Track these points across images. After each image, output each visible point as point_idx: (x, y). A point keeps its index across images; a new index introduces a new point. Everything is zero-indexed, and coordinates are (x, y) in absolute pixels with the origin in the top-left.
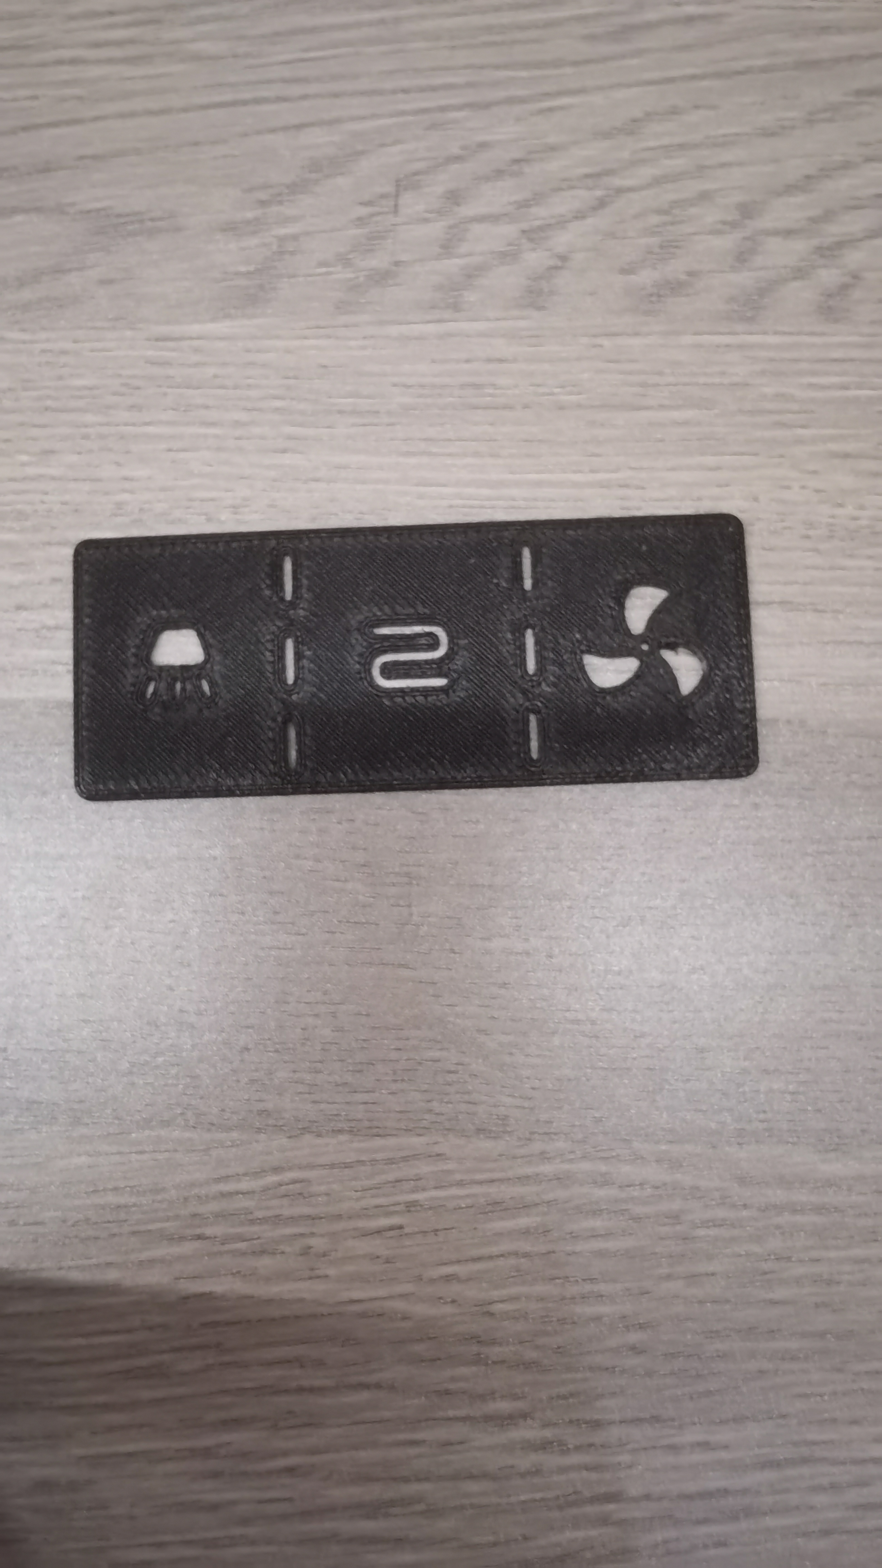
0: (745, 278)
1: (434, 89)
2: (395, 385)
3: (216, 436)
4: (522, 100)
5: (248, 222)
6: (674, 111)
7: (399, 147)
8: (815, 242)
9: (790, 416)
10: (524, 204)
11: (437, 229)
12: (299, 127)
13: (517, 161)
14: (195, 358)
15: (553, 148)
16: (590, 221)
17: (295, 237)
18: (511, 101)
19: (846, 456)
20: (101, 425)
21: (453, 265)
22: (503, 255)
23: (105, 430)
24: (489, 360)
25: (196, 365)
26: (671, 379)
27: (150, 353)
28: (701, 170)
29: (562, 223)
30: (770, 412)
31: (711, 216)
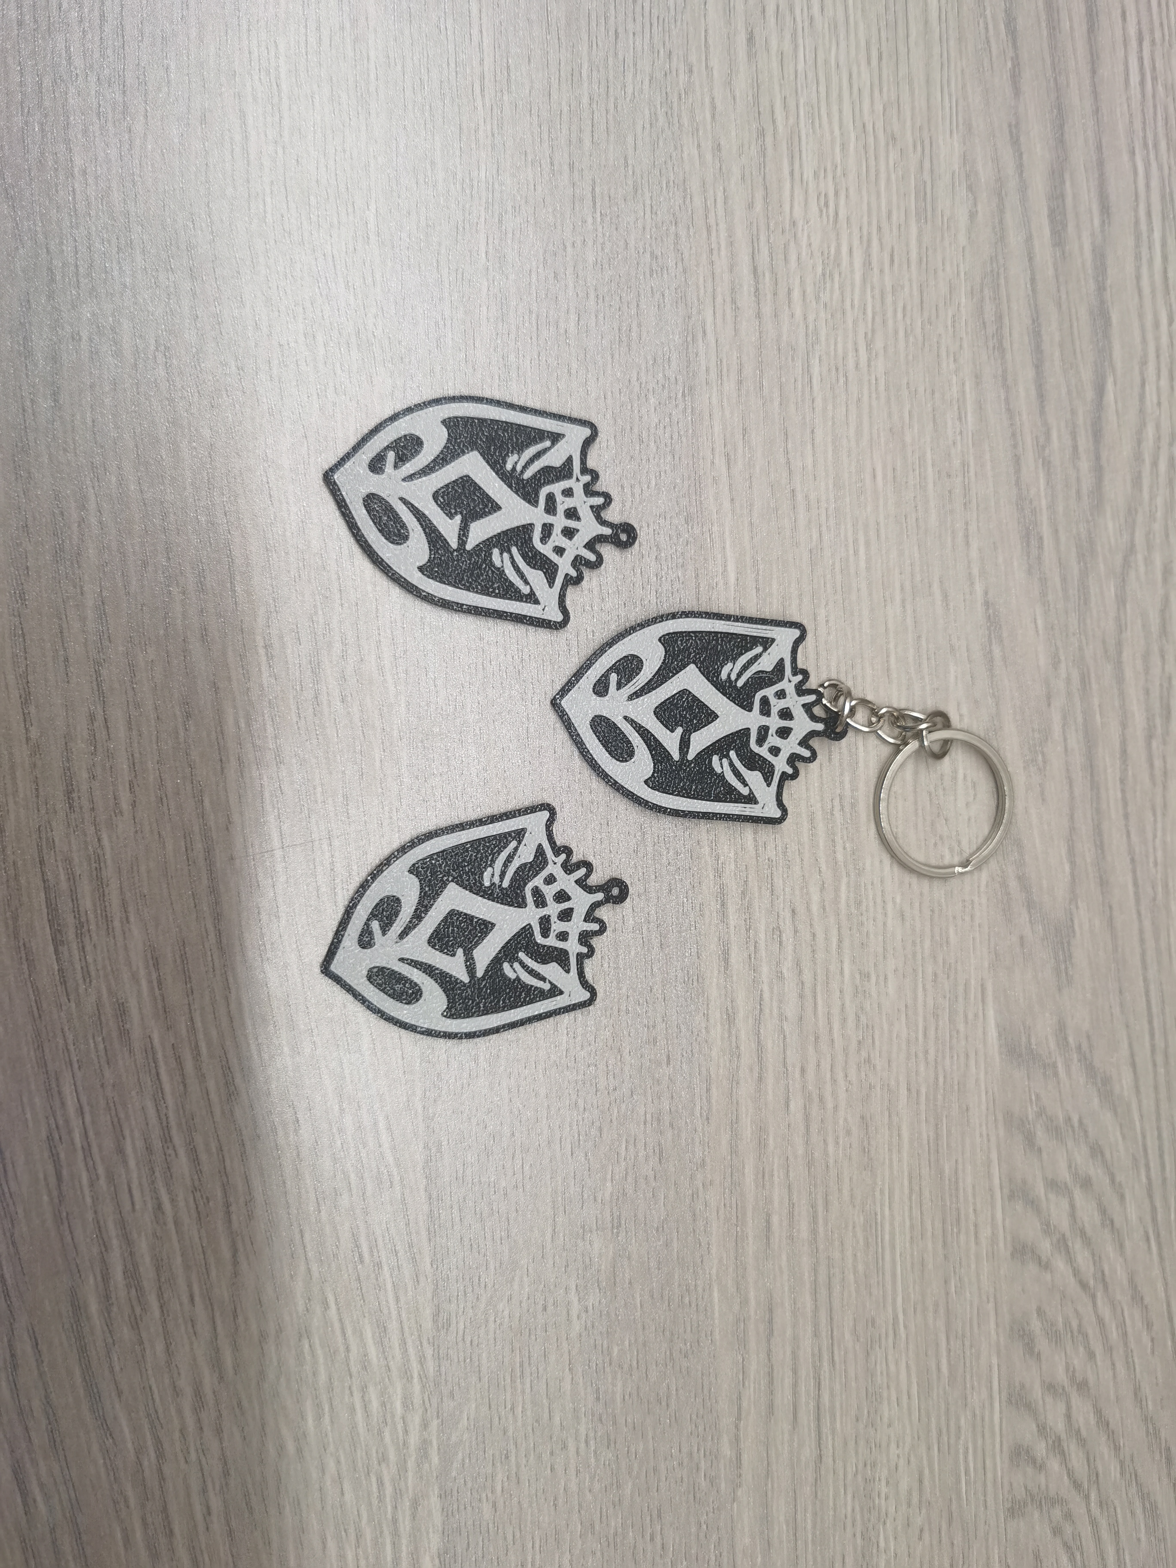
0: (1037, 1392)
1: (1161, 1156)
2: (956, 1161)
3: (917, 1039)
4: (1154, 1220)
5: (1065, 1039)
6: (1149, 1326)
7: (1120, 1138)
8: (1063, 1436)
9: (946, 1439)
10: (1083, 1233)
11: (1065, 1175)
12: (1134, 1065)
13: (1112, 1222)
14: (971, 1016)
15: (1122, 1246)
16: (1072, 1279)
17: (1056, 1074)
18: (1154, 1209)
19: (921, 1482)
20: (922, 953)
21: (1040, 1189)
22: (1048, 1224)
23: (919, 956)
24: (976, 1226)
25: (966, 1017)
26: (968, 1353)
27: (973, 982)
28: (1109, 1350)
29: (1070, 1260)
30: (948, 1425)
31: (1078, 1361)
